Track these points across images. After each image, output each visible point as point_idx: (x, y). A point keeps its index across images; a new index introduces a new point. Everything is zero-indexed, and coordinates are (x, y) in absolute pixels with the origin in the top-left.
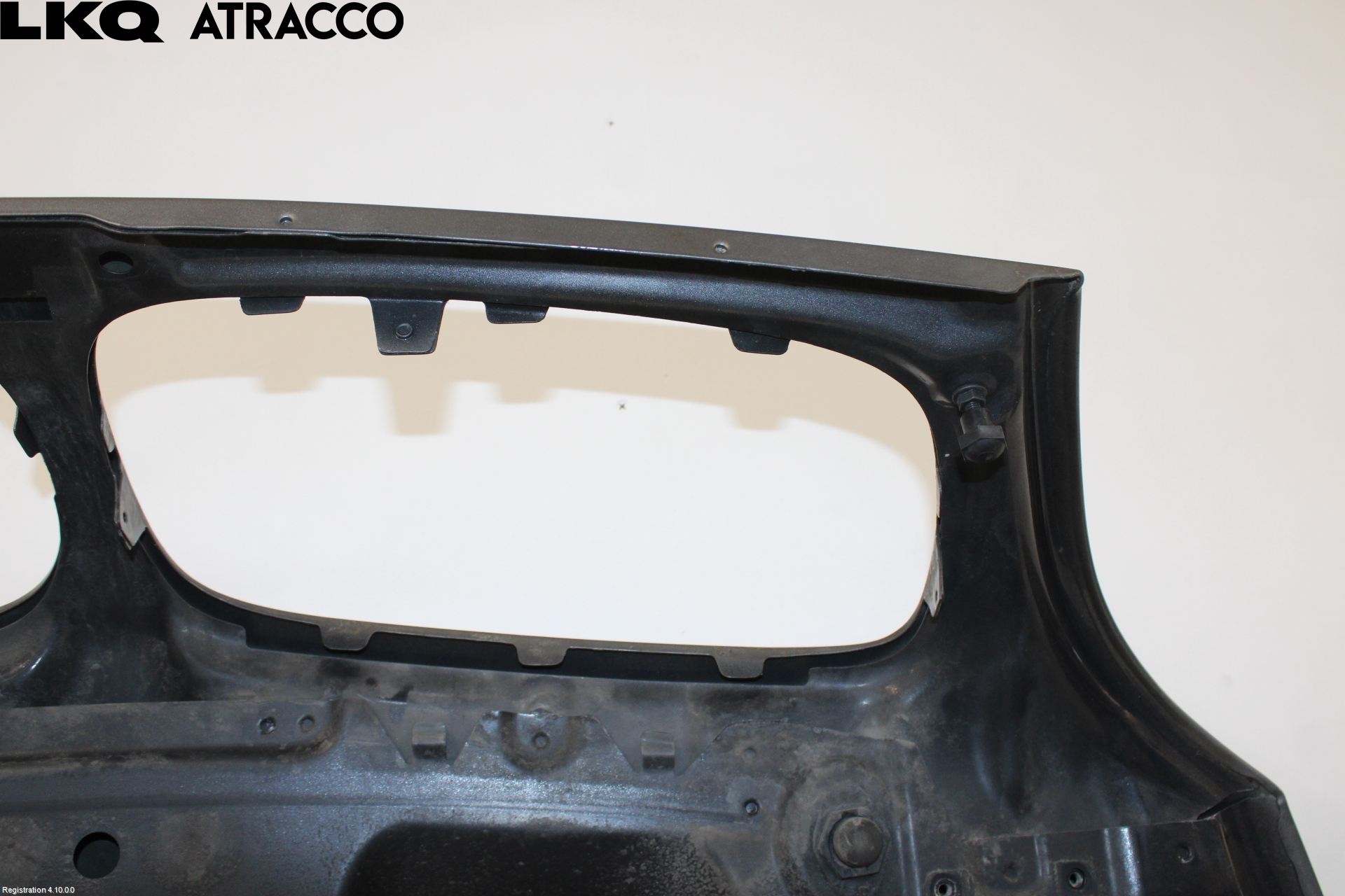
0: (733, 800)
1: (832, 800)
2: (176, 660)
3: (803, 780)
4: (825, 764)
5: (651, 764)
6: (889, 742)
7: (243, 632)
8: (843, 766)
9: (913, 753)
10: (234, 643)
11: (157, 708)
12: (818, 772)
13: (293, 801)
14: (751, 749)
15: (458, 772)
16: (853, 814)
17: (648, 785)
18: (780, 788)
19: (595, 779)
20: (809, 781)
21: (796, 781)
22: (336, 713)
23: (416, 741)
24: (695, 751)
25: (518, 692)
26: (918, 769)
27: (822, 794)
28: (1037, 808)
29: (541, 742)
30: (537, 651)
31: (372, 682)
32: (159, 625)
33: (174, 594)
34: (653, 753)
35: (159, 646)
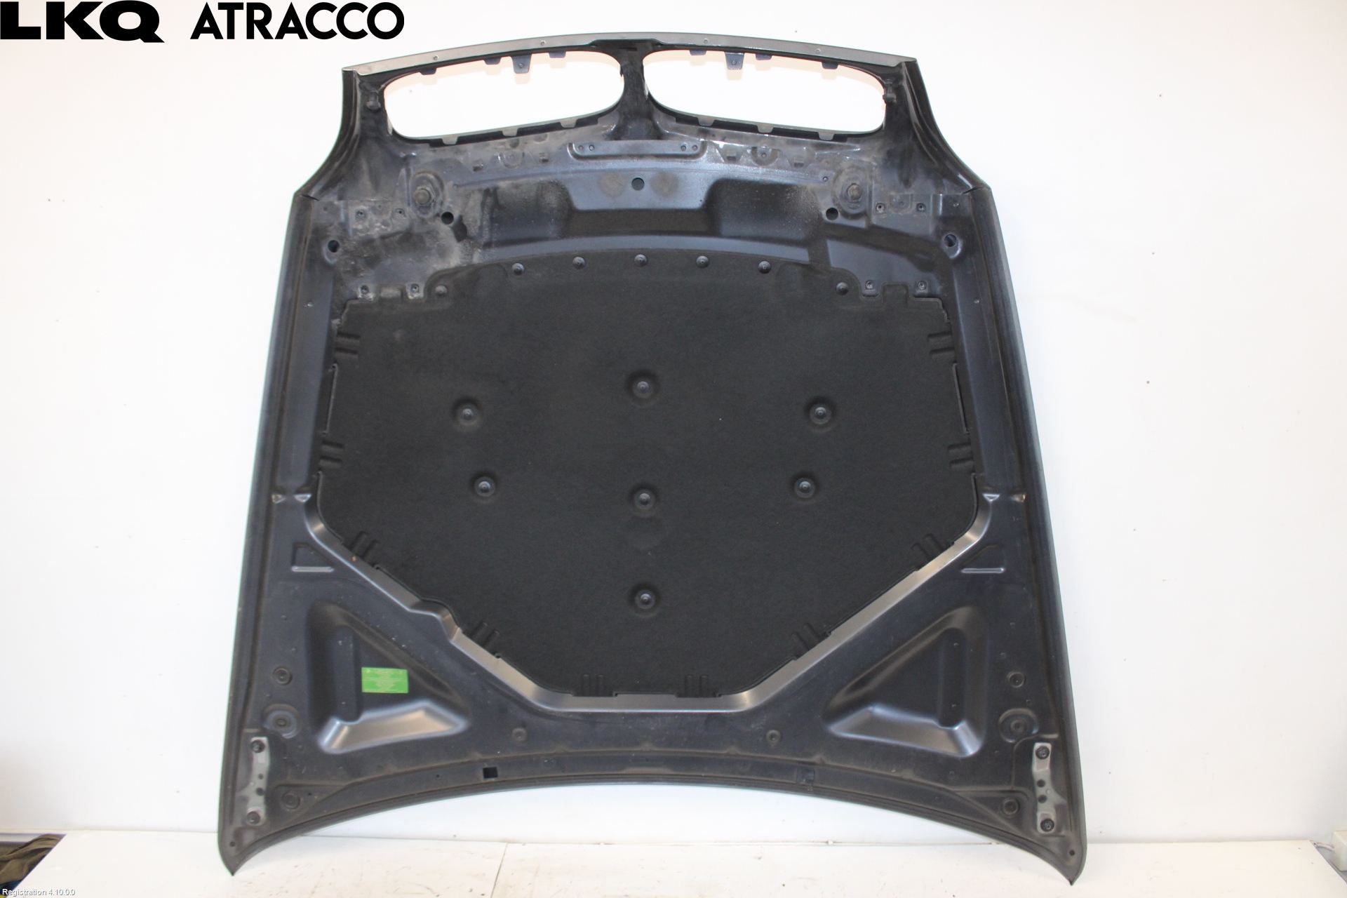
0: (820, 176)
1: (849, 179)
2: (655, 127)
3: (841, 172)
4: (850, 167)
5: (796, 165)
6: (870, 163)
7: (675, 119)
8: (854, 169)
9: (876, 167)
10: (673, 123)
11: (650, 142)
12: (846, 170)
13: (692, 170)
14: (827, 162)
15: (739, 164)
16: (854, 184)
17: (795, 171)
18: (834, 174)
19: (779, 168)
20: (843, 173)
21: (840, 172)
22: (704, 145)
23: (728, 155)
24: (810, 161)
25: (758, 140)
26: (876, 172)
27: (847, 177)
28: (913, 186)
29: (764, 156)
30: (764, 128)
31: (714, 135)
32: (649, 116)
33: (655, 108)
34: (797, 162)
35: (650, 123)
